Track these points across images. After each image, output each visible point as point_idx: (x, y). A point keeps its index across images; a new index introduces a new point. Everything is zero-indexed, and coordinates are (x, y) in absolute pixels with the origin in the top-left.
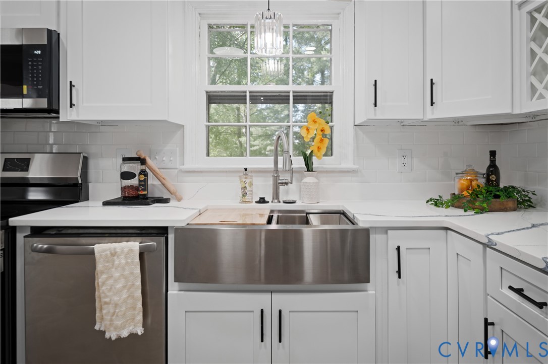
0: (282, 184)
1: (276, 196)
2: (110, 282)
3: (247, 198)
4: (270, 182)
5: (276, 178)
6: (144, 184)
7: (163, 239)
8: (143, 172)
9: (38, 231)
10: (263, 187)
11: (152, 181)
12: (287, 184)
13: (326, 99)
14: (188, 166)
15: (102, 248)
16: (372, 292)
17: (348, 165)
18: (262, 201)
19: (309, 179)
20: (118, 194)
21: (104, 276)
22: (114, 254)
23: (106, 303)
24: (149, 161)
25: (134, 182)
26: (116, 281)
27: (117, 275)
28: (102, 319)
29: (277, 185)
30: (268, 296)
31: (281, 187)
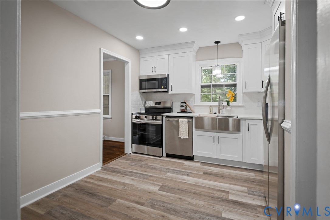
0: (221, 109)
1: (219, 112)
2: (182, 127)
3: (211, 112)
4: (217, 109)
5: (219, 108)
6: (186, 108)
7: (192, 119)
8: (186, 106)
9: (167, 117)
10: (216, 110)
11: (188, 108)
12: (222, 109)
13: (235, 85)
14: (196, 104)
15: (180, 120)
16: (241, 134)
17: (241, 104)
18: (215, 113)
19: (228, 108)
20: (180, 111)
21: (181, 126)
22: (183, 121)
23: (181, 131)
24: (187, 103)
25: (184, 108)
26: (183, 127)
27: (183, 126)
28: (180, 135)
29: (219, 109)
30: (216, 133)
31: (220, 110)
